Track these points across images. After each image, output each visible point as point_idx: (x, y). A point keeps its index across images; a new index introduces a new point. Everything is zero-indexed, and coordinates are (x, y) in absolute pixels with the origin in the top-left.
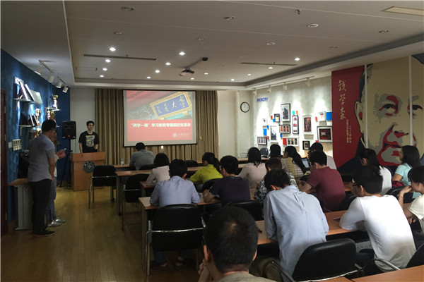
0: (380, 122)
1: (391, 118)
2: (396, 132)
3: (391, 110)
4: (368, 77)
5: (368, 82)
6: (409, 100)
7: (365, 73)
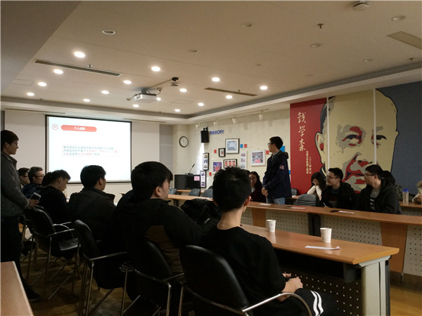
0: (342, 153)
1: (354, 148)
2: (360, 162)
3: (354, 141)
4: (329, 109)
5: (330, 114)
6: (373, 130)
7: (328, 105)
